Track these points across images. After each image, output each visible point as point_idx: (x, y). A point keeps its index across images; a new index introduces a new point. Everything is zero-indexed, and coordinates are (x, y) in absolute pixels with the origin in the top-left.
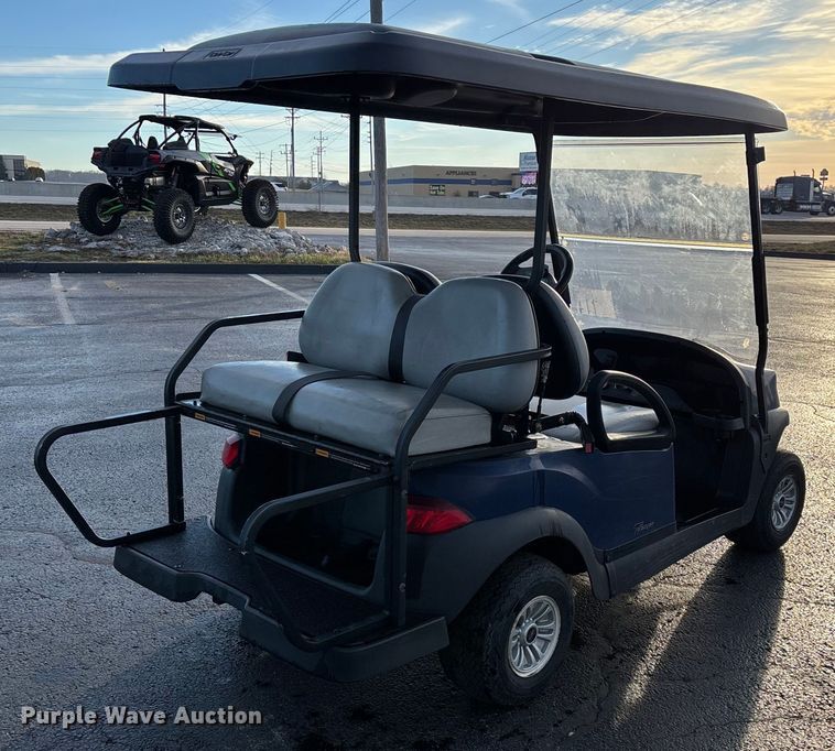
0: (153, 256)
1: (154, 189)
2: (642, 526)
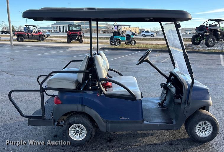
0: (201, 50)
1: (207, 35)
2: (123, 118)
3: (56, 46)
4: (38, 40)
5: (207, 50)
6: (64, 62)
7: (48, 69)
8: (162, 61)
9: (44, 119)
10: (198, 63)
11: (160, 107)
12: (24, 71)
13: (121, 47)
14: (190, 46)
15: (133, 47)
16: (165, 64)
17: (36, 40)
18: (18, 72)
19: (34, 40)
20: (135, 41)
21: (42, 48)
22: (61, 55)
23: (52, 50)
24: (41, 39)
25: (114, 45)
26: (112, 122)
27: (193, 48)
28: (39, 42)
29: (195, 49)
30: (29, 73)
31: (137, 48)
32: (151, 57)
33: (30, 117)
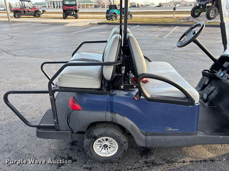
1: (209, 7)
2: (170, 129)
3: (53, 22)
4: (34, 16)
5: (209, 22)
6: (64, 39)
7: (48, 47)
8: (165, 36)
9: (58, 130)
10: (205, 37)
11: (206, 104)
12: (24, 50)
13: (117, 21)
14: (189, 19)
15: (130, 22)
16: (170, 39)
17: (33, 16)
18: (19, 51)
19: (30, 16)
20: (131, 15)
21: (39, 24)
22: (59, 31)
23: (49, 26)
24: (37, 15)
25: (110, 19)
26: (153, 134)
27: (193, 21)
28: (36, 18)
29: (195, 22)
30: (30, 53)
31: (135, 22)
32: (152, 32)
33: (39, 127)
